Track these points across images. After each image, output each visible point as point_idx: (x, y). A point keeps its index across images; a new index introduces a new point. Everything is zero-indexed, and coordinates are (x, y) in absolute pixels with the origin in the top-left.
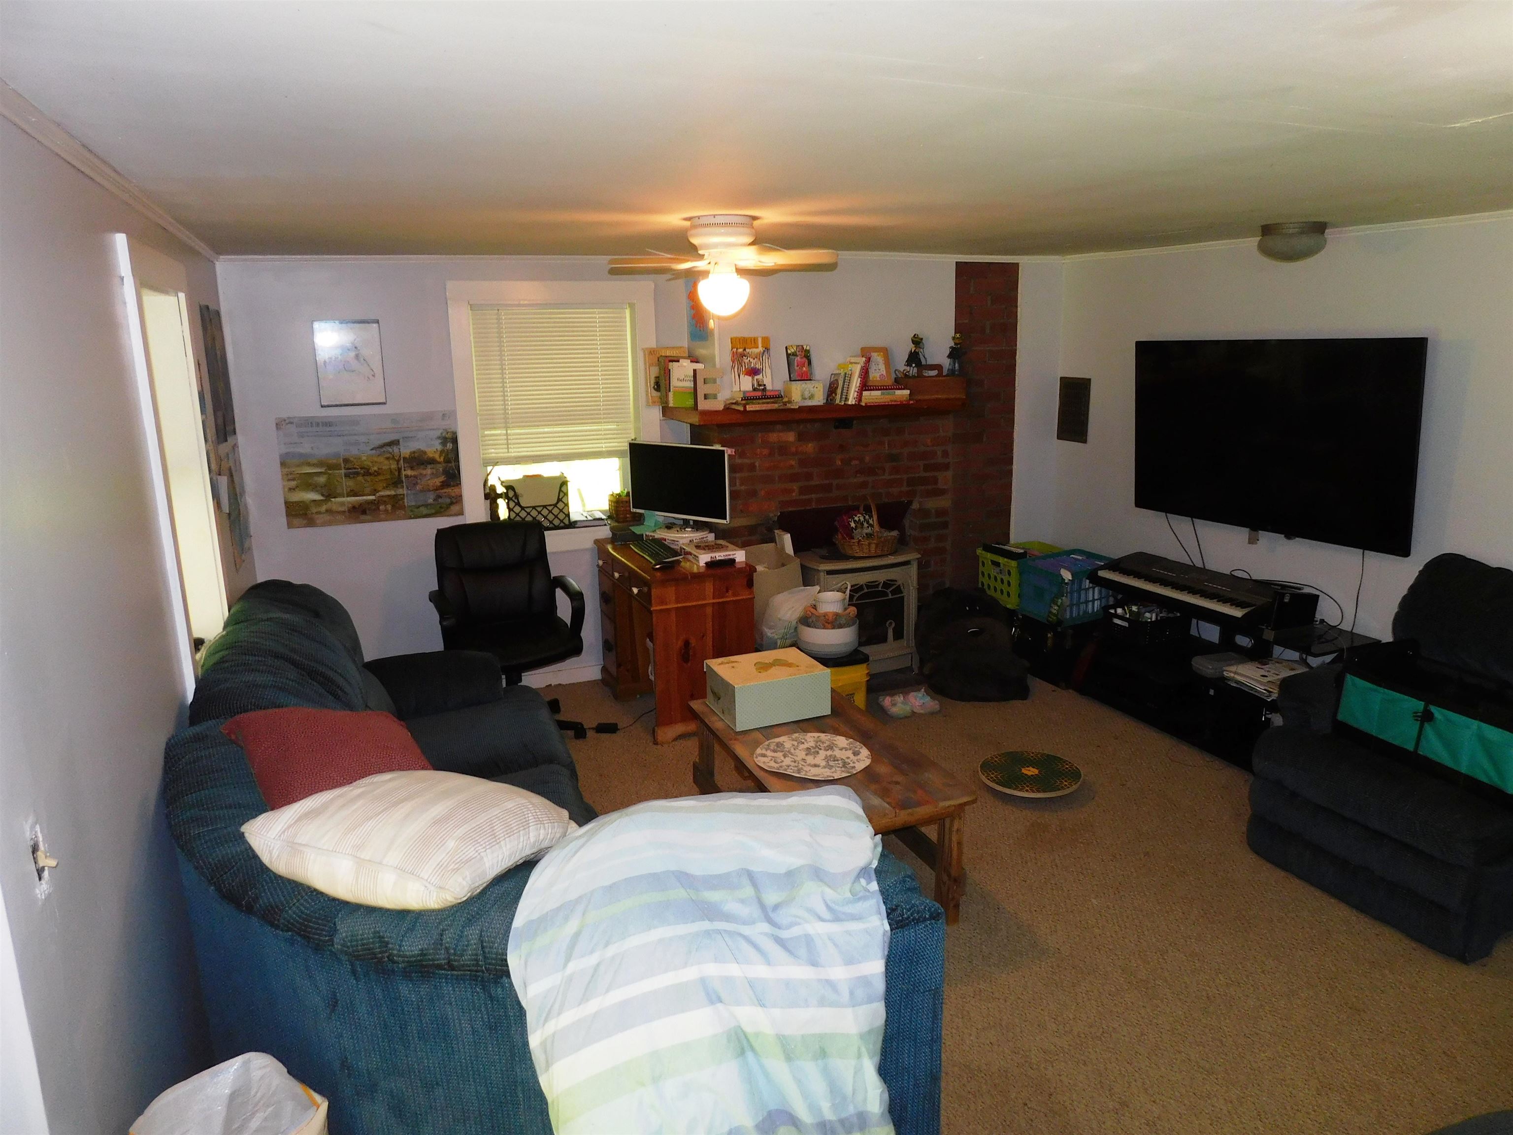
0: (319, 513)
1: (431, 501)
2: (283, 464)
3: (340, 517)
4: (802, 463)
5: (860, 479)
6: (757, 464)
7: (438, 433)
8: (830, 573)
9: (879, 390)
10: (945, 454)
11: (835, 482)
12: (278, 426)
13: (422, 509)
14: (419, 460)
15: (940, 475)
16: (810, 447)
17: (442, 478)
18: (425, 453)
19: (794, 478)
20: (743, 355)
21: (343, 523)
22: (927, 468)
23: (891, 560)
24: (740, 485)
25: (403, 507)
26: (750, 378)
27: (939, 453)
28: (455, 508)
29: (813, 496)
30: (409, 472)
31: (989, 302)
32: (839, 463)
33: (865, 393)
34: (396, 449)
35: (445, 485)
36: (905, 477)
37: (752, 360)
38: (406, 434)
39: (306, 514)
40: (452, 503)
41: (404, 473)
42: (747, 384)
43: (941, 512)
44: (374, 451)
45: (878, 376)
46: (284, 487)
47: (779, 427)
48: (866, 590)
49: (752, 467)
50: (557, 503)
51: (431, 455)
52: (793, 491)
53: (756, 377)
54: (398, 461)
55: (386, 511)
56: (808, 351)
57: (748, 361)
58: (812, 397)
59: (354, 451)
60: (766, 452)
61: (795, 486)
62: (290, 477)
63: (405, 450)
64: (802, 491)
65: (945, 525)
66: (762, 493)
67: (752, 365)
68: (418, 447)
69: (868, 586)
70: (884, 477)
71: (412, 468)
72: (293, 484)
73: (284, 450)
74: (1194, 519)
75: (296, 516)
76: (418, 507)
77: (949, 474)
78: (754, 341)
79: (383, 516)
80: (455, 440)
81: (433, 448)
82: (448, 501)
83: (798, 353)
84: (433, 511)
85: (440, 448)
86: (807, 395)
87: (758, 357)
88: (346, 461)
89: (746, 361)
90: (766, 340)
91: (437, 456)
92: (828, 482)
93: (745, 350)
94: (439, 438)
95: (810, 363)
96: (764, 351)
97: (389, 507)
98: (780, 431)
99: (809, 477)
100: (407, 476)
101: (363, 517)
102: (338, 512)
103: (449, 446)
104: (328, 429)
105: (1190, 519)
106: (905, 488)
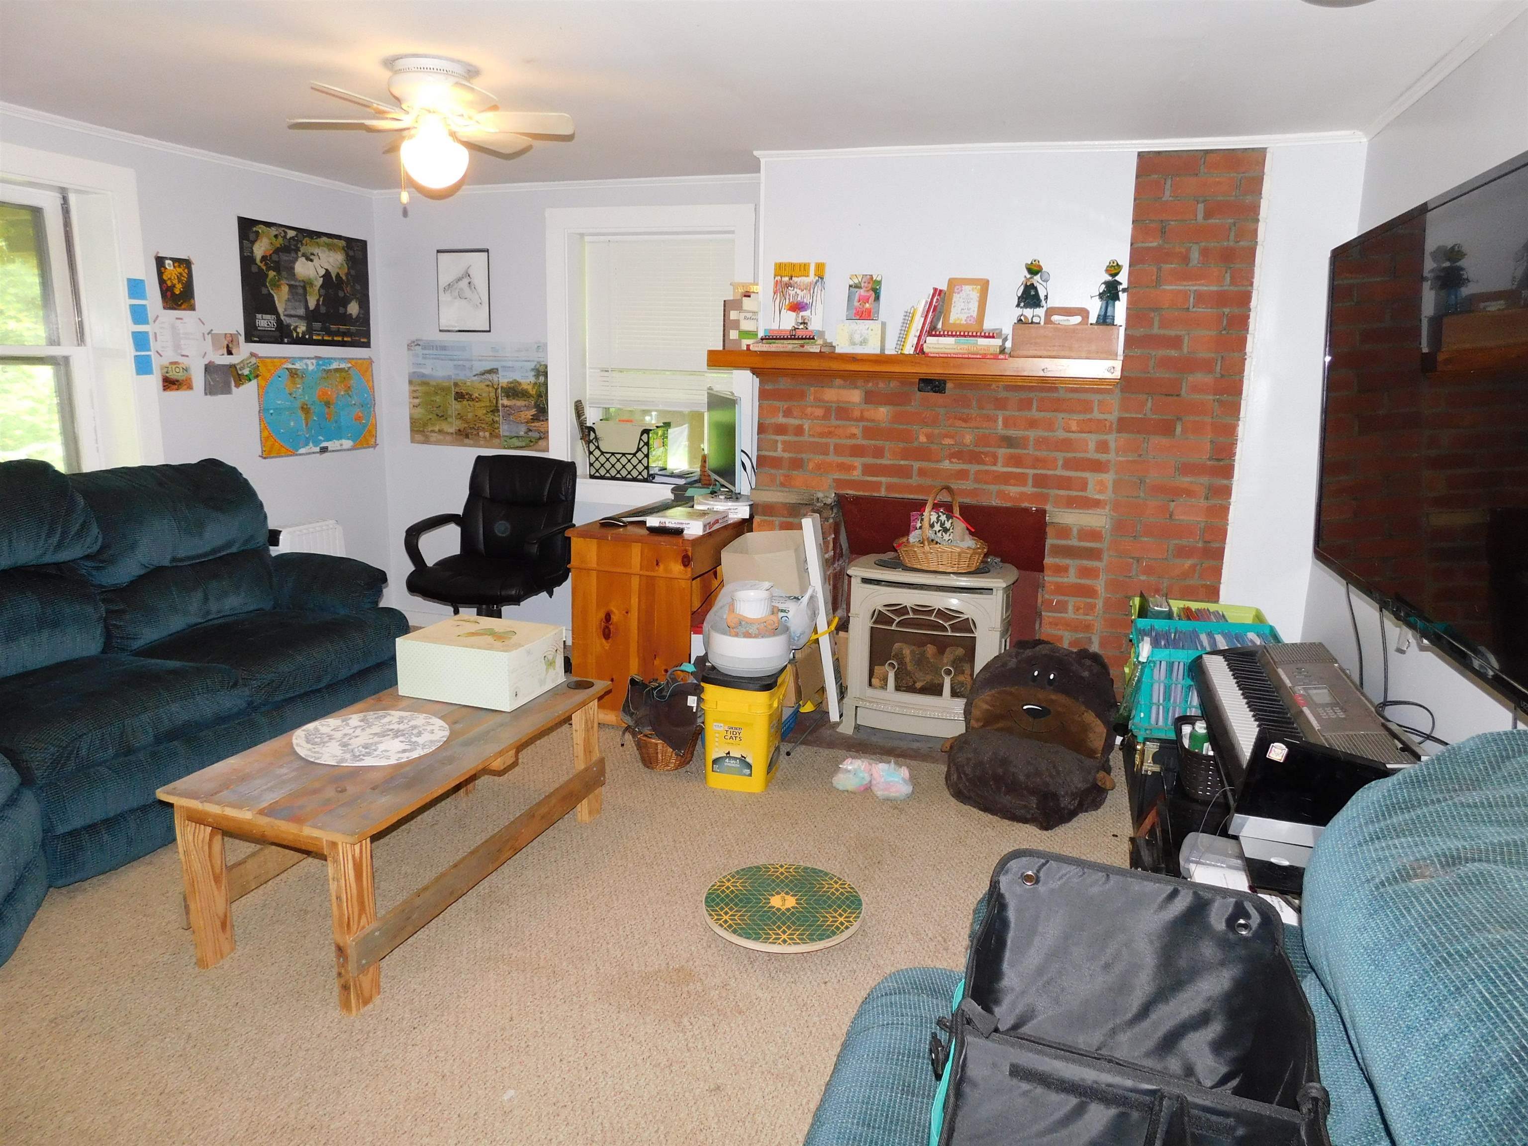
0: (432, 431)
1: (522, 433)
2: (411, 382)
3: (449, 438)
4: (869, 433)
5: (958, 466)
6: (806, 427)
7: (532, 365)
8: (866, 581)
9: (952, 336)
10: (1103, 447)
11: (916, 465)
12: (409, 347)
13: (514, 440)
14: (513, 391)
15: (1092, 478)
16: (882, 413)
17: (533, 411)
18: (520, 384)
19: (857, 451)
20: (788, 285)
21: (452, 444)
22: (1068, 464)
23: (964, 582)
24: (784, 451)
25: (498, 436)
26: (794, 314)
27: (1092, 446)
28: (541, 443)
29: (883, 480)
30: (506, 402)
31: (1200, 216)
32: (923, 439)
33: (930, 340)
34: (494, 377)
35: (535, 418)
36: (1031, 472)
37: (799, 291)
38: (504, 364)
39: (423, 431)
40: (540, 438)
41: (500, 402)
42: (788, 321)
43: (1094, 535)
44: (476, 378)
45: (965, 318)
46: (410, 403)
47: (838, 382)
48: (911, 616)
49: (799, 431)
50: (637, 452)
51: (525, 387)
52: (854, 468)
53: (802, 314)
54: (496, 389)
55: (485, 437)
56: (879, 283)
57: (793, 292)
58: (864, 342)
59: (461, 376)
60: (819, 412)
61: (858, 462)
62: (415, 395)
63: (504, 379)
64: (868, 470)
65: (1095, 554)
66: (811, 466)
67: (799, 299)
68: (515, 378)
69: (915, 611)
70: (994, 468)
71: (508, 397)
72: (417, 401)
73: (412, 370)
74: (1350, 586)
75: (418, 432)
76: (511, 438)
77: (1108, 478)
78: (803, 269)
79: (482, 443)
80: (546, 374)
81: (527, 380)
82: (537, 435)
83: (863, 285)
84: (524, 444)
85: (533, 380)
86: (857, 338)
87: (810, 288)
88: (456, 385)
89: (792, 293)
90: (820, 267)
91: (529, 388)
92: (906, 462)
93: (791, 278)
94: (533, 370)
95: (877, 298)
96: (817, 281)
97: (487, 434)
98: (839, 387)
99: (879, 452)
100: (503, 406)
101: (466, 441)
102: (448, 433)
103: (542, 379)
104: (444, 352)
105: (1345, 582)
106: (1029, 489)
